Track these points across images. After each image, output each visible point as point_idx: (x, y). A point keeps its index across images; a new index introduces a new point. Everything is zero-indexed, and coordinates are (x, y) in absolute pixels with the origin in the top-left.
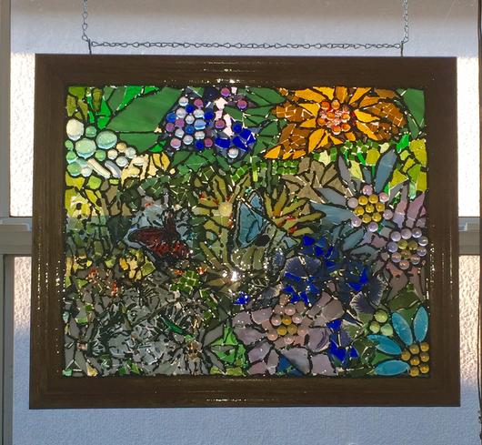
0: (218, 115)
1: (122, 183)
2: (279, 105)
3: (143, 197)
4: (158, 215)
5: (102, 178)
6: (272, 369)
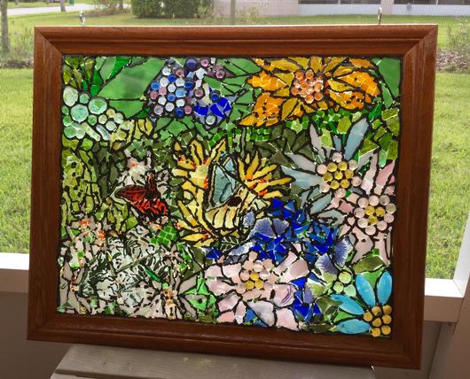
0: (198, 84)
1: (111, 145)
2: (254, 74)
3: (129, 158)
5: (94, 140)
6: (239, 319)
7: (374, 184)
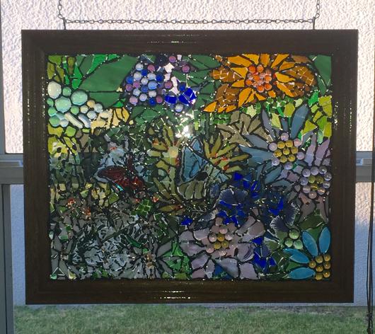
0: (167, 78)
1: (92, 131)
2: (214, 69)
3: (109, 142)
4: (120, 157)
5: (76, 128)
6: (209, 274)
7: (315, 157)
